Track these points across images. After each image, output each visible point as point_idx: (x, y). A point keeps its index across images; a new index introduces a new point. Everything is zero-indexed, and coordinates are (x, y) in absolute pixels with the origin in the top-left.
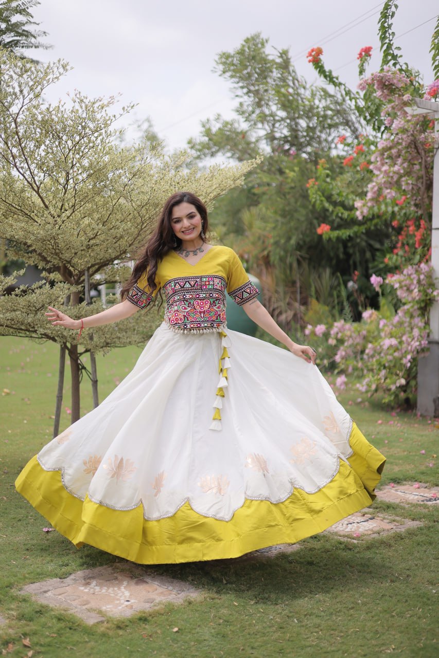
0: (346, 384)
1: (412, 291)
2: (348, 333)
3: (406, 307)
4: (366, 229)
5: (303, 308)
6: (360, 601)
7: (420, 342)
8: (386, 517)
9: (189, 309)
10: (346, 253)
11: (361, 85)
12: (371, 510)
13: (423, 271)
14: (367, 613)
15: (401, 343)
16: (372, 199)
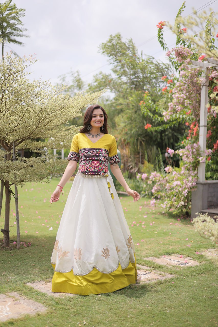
0: (155, 203)
1: (189, 157)
2: (158, 178)
3: (186, 166)
4: (169, 126)
5: (142, 165)
6: (129, 316)
7: (192, 183)
8: (157, 272)
9: (89, 165)
10: (161, 138)
11: (167, 53)
12: (151, 268)
13: (195, 147)
14: (131, 323)
15: (183, 184)
16: (171, 111)
